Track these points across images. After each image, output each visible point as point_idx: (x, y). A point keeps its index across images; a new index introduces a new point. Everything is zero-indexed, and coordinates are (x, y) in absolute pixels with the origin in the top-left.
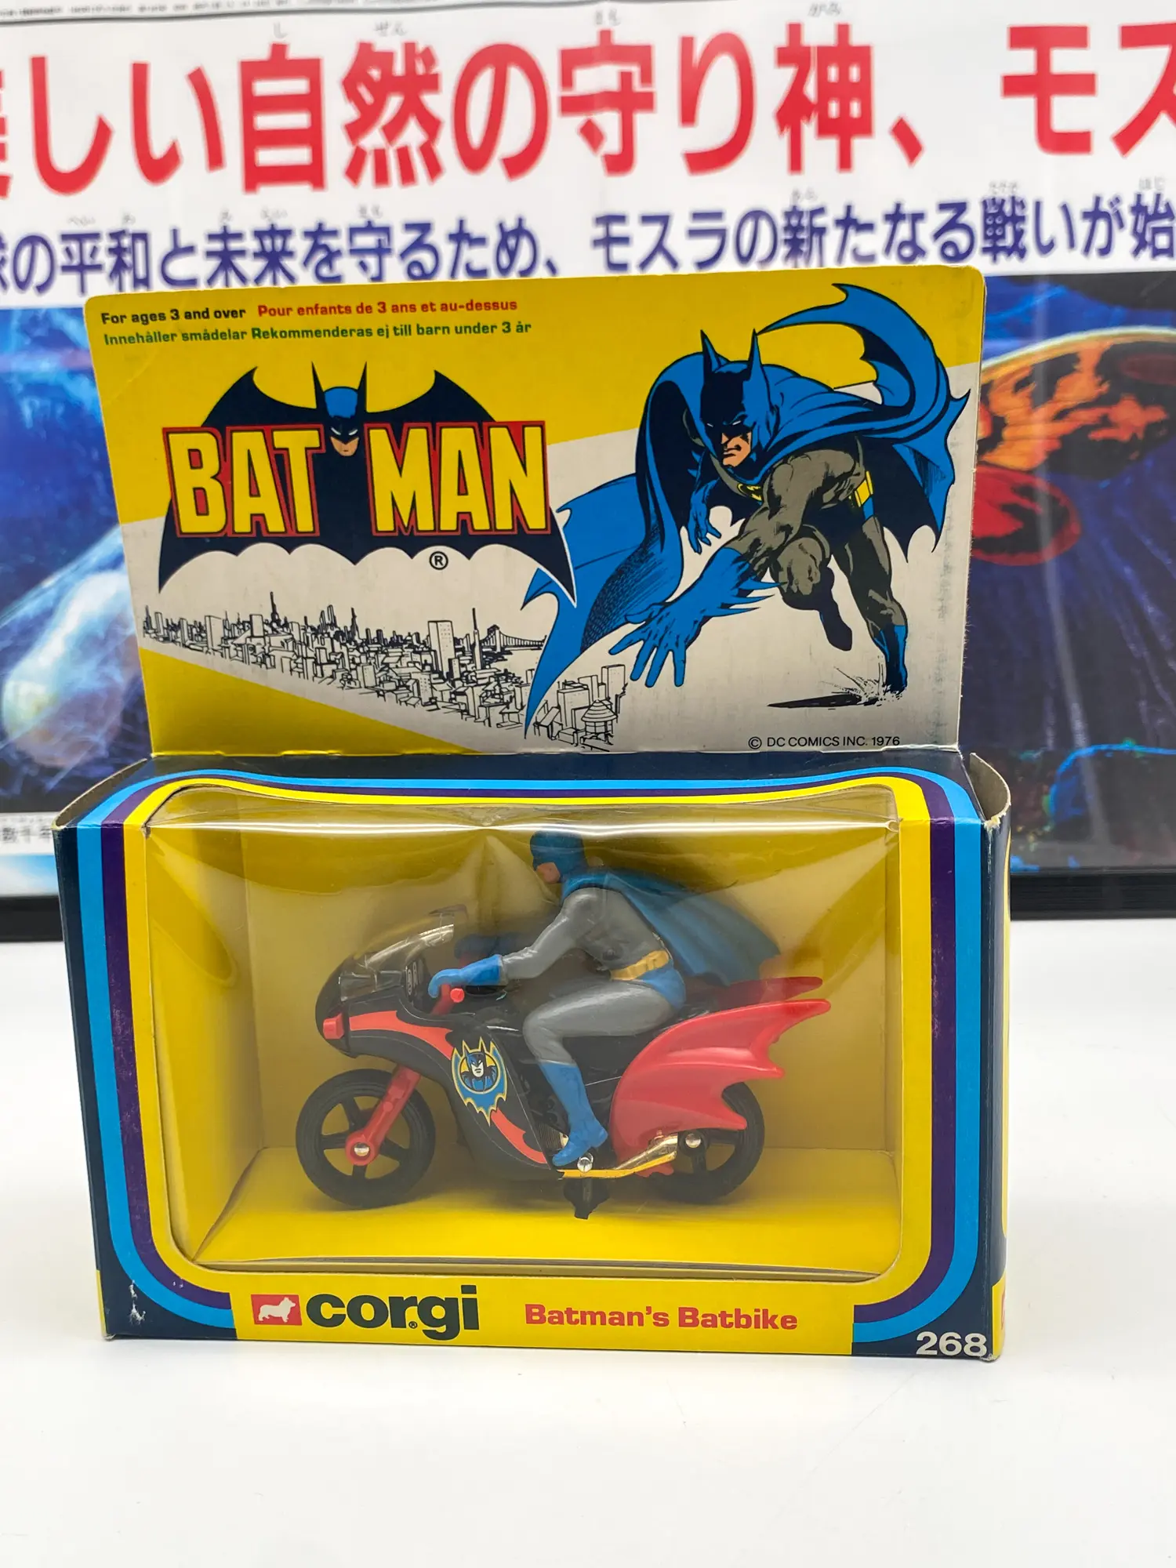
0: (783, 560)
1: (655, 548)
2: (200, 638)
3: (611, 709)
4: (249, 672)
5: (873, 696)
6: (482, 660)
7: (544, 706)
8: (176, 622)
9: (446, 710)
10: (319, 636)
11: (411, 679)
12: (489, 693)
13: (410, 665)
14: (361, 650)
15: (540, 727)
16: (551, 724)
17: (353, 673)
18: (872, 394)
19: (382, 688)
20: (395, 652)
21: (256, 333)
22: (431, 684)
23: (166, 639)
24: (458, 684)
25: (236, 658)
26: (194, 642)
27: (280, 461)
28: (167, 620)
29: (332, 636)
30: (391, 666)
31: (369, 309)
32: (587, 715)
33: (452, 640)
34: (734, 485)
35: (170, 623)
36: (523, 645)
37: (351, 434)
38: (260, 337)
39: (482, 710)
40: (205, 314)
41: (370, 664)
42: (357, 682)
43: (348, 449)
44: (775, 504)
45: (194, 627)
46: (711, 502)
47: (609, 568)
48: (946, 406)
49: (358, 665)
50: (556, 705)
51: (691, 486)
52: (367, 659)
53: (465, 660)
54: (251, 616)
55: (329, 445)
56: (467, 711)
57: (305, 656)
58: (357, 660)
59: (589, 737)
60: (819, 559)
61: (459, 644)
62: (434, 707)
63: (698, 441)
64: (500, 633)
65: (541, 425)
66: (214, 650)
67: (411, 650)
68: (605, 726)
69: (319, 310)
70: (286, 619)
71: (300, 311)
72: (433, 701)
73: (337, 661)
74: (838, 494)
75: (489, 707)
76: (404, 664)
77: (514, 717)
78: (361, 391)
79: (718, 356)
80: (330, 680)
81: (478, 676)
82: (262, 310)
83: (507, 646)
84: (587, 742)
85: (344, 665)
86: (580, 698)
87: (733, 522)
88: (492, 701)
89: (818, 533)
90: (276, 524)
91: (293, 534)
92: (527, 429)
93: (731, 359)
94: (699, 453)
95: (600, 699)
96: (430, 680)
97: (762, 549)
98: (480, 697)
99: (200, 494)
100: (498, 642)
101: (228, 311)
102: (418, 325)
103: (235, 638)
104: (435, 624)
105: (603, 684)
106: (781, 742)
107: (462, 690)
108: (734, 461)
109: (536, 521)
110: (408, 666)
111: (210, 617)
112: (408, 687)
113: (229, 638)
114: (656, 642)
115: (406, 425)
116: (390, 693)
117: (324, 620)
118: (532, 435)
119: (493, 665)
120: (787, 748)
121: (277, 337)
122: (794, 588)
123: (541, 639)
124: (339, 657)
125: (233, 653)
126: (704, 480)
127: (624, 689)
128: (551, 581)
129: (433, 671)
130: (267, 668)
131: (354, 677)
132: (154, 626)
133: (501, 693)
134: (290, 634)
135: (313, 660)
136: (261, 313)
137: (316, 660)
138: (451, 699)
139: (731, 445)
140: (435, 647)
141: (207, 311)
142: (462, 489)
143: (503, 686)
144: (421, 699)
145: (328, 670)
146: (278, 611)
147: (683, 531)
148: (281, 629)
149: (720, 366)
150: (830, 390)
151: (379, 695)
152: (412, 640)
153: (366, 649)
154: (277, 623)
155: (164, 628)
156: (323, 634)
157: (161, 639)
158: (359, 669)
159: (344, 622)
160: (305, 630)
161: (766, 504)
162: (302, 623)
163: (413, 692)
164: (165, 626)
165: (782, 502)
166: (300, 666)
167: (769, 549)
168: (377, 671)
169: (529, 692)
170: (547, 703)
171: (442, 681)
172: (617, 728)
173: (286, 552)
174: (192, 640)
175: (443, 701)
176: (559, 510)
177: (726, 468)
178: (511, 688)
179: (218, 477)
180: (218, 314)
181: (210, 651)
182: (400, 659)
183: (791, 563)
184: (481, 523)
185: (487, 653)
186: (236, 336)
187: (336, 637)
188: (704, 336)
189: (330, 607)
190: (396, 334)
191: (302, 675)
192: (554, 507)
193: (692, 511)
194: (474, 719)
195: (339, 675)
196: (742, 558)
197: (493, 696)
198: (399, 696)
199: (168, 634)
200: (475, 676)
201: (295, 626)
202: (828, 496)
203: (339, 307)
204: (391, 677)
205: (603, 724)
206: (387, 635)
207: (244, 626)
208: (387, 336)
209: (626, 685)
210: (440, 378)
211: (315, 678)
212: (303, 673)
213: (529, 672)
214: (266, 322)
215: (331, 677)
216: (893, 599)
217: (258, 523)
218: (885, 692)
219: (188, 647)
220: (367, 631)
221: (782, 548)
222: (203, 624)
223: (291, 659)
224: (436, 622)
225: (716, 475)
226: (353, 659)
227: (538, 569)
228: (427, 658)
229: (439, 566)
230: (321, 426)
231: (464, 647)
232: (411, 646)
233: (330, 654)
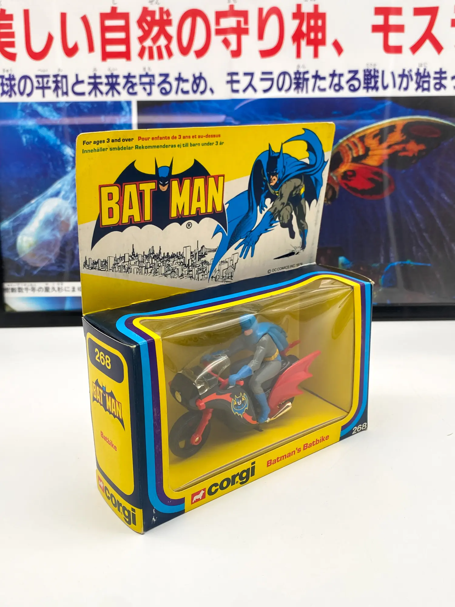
0: (281, 213)
1: (250, 214)
2: (105, 266)
3: (233, 268)
4: (121, 276)
5: (298, 252)
6: (198, 258)
7: (215, 271)
8: (96, 261)
9: (186, 277)
10: (148, 258)
11: (176, 268)
12: (199, 269)
13: (176, 263)
14: (161, 261)
15: (213, 278)
16: (216, 276)
17: (158, 270)
18: (307, 161)
19: (166, 273)
20: (172, 260)
21: (137, 147)
22: (182, 269)
23: (92, 268)
24: (190, 268)
25: (118, 271)
26: (103, 267)
27: (141, 195)
28: (93, 260)
29: (152, 257)
30: (171, 265)
31: (176, 137)
32: (227, 271)
33: (190, 252)
34: (272, 191)
35: (94, 262)
36: (211, 251)
37: (166, 183)
38: (138, 149)
39: (197, 275)
40: (119, 140)
41: (164, 265)
42: (159, 273)
43: (164, 189)
44: (282, 196)
45: (103, 262)
46: (266, 197)
47: (237, 222)
48: (323, 164)
49: (160, 266)
50: (218, 270)
51: (261, 192)
52: (163, 264)
53: (193, 259)
54: (125, 254)
55: (158, 188)
56: (192, 277)
57: (142, 266)
58: (160, 265)
59: (227, 278)
60: (290, 212)
61: (192, 254)
62: (182, 277)
63: (265, 178)
64: (205, 248)
65: (223, 176)
66: (110, 269)
67: (177, 258)
68: (231, 274)
69: (159, 138)
70: (137, 254)
71: (153, 139)
72: (182, 275)
73: (153, 266)
74: (296, 192)
75: (199, 274)
76: (174, 264)
77: (206, 276)
78: (171, 168)
79: (272, 151)
80: (150, 273)
81: (197, 264)
82: (140, 138)
83: (206, 252)
84: (226, 280)
85: (155, 267)
86: (225, 266)
87: (271, 203)
88: (200, 272)
89: (291, 204)
90: (137, 219)
91: (143, 222)
92: (219, 178)
93: (276, 152)
94: (264, 182)
95: (231, 265)
96: (182, 268)
97: (277, 211)
98: (197, 271)
99: (111, 210)
100: (204, 251)
101: (127, 139)
102: (190, 143)
103: (118, 264)
104: (185, 248)
105: (232, 260)
106: (276, 270)
107: (191, 270)
108: (272, 184)
109: (219, 208)
110: (176, 264)
111: (109, 257)
112: (175, 272)
113: (116, 264)
114: (248, 244)
115: (184, 179)
116: (169, 275)
117: (150, 252)
118: (221, 179)
119: (202, 259)
120: (277, 272)
121: (144, 148)
122: (283, 222)
123: (216, 248)
124: (153, 265)
125: (117, 269)
126: (265, 190)
127: (237, 261)
128: (221, 228)
129: (183, 265)
130: (129, 273)
131: (158, 271)
132: (88, 264)
133: (203, 268)
134: (138, 259)
135: (145, 267)
136: (139, 140)
137: (146, 267)
138: (188, 273)
139: (273, 179)
140: (185, 256)
141: (120, 139)
142: (199, 200)
143: (204, 266)
144: (178, 275)
145: (149, 270)
146: (134, 251)
147: (258, 207)
148: (135, 258)
149: (273, 154)
150: (298, 160)
151: (165, 276)
152: (178, 255)
153: (163, 260)
154: (134, 255)
155: (92, 264)
156: (149, 257)
157: (90, 268)
158: (160, 268)
159: (156, 252)
160: (143, 257)
161: (279, 197)
162: (143, 254)
163: (176, 273)
164: (92, 263)
165: (283, 195)
166: (140, 270)
167: (279, 210)
168: (166, 268)
169: (211, 266)
170: (216, 269)
171: (185, 267)
172: (235, 274)
173: (140, 228)
174: (102, 267)
175: (185, 275)
176: (226, 204)
177: (271, 186)
178: (206, 266)
179: (118, 203)
180: (124, 140)
181: (109, 270)
182: (173, 262)
183: (283, 214)
184: (203, 211)
185: (200, 256)
186: (130, 148)
187: (154, 258)
188: (270, 145)
189: (153, 247)
190: (183, 146)
191: (140, 273)
192: (225, 203)
193: (261, 201)
194: (194, 279)
195: (153, 271)
196: (272, 214)
197: (200, 270)
198: (172, 276)
199: (93, 266)
200: (196, 264)
201: (140, 255)
202: (294, 193)
203: (166, 137)
204: (170, 269)
205: (231, 273)
206: (170, 254)
207: (122, 259)
208: (181, 147)
209: (238, 259)
210: (196, 161)
211: (145, 274)
212: (141, 273)
213: (212, 260)
214: (140, 143)
215: (150, 272)
216: (305, 222)
217: (131, 219)
218: (301, 250)
219: (100, 270)
220: (164, 253)
221: (282, 210)
222: (106, 260)
223: (137, 268)
224: (186, 247)
225: (268, 189)
226: (158, 265)
227: (218, 225)
228: (182, 260)
229: (189, 227)
230: (156, 181)
231: (193, 255)
232: (178, 257)
233: (151, 264)
